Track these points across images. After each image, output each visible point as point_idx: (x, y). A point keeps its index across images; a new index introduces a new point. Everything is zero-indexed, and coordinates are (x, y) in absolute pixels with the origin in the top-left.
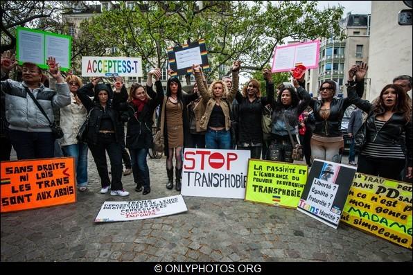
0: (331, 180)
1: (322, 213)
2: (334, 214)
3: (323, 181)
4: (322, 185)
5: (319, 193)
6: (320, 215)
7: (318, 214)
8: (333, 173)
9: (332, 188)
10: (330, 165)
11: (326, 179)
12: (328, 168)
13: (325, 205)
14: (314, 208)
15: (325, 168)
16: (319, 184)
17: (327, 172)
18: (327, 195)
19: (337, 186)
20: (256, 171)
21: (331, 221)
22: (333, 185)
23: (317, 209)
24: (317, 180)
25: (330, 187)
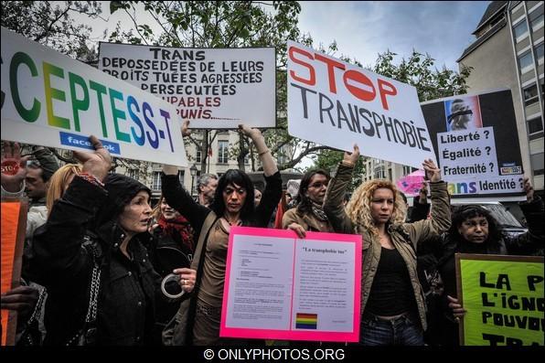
0: (473, 124)
1: (485, 186)
2: (509, 178)
3: (457, 133)
4: (460, 139)
5: (460, 155)
6: (483, 192)
7: (479, 191)
8: (470, 112)
9: (482, 136)
10: (457, 101)
11: (462, 126)
12: (456, 108)
13: (483, 169)
14: (464, 185)
15: (449, 111)
16: (453, 139)
17: (459, 114)
18: (478, 153)
19: (490, 129)
20: (489, 291)
21: (511, 191)
22: (481, 131)
23: (472, 184)
24: (445, 135)
25: (477, 137)
